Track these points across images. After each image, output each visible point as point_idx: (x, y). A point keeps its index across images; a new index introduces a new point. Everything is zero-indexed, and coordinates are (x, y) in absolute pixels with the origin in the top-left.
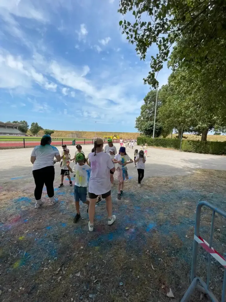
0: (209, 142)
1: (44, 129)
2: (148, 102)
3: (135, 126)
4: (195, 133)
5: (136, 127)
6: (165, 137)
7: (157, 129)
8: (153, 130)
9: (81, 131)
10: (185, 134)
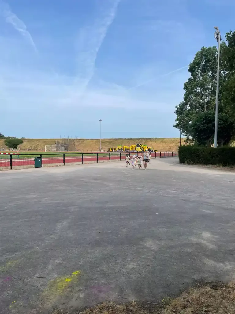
1: (6, 136)
3: (175, 124)
5: (178, 126)
8: (213, 130)
9: (73, 138)
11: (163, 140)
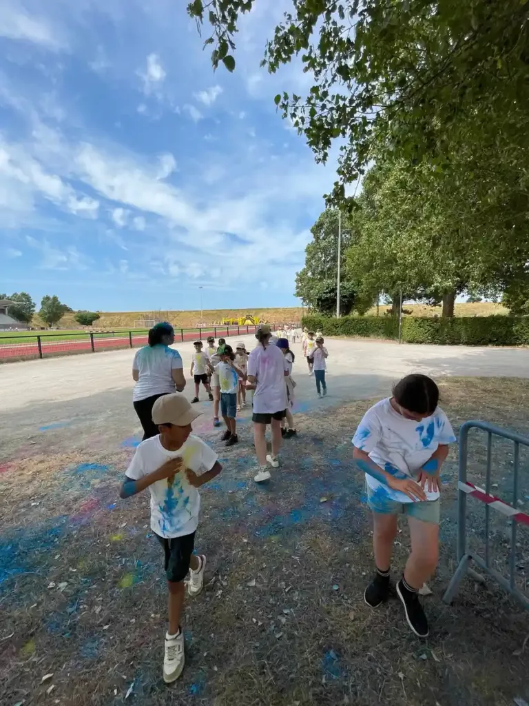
0: (460, 319)
1: (75, 309)
2: (321, 237)
3: (295, 293)
4: (427, 301)
5: (298, 294)
6: (362, 313)
7: (345, 297)
8: (336, 300)
10: (408, 304)
11: (276, 311)
